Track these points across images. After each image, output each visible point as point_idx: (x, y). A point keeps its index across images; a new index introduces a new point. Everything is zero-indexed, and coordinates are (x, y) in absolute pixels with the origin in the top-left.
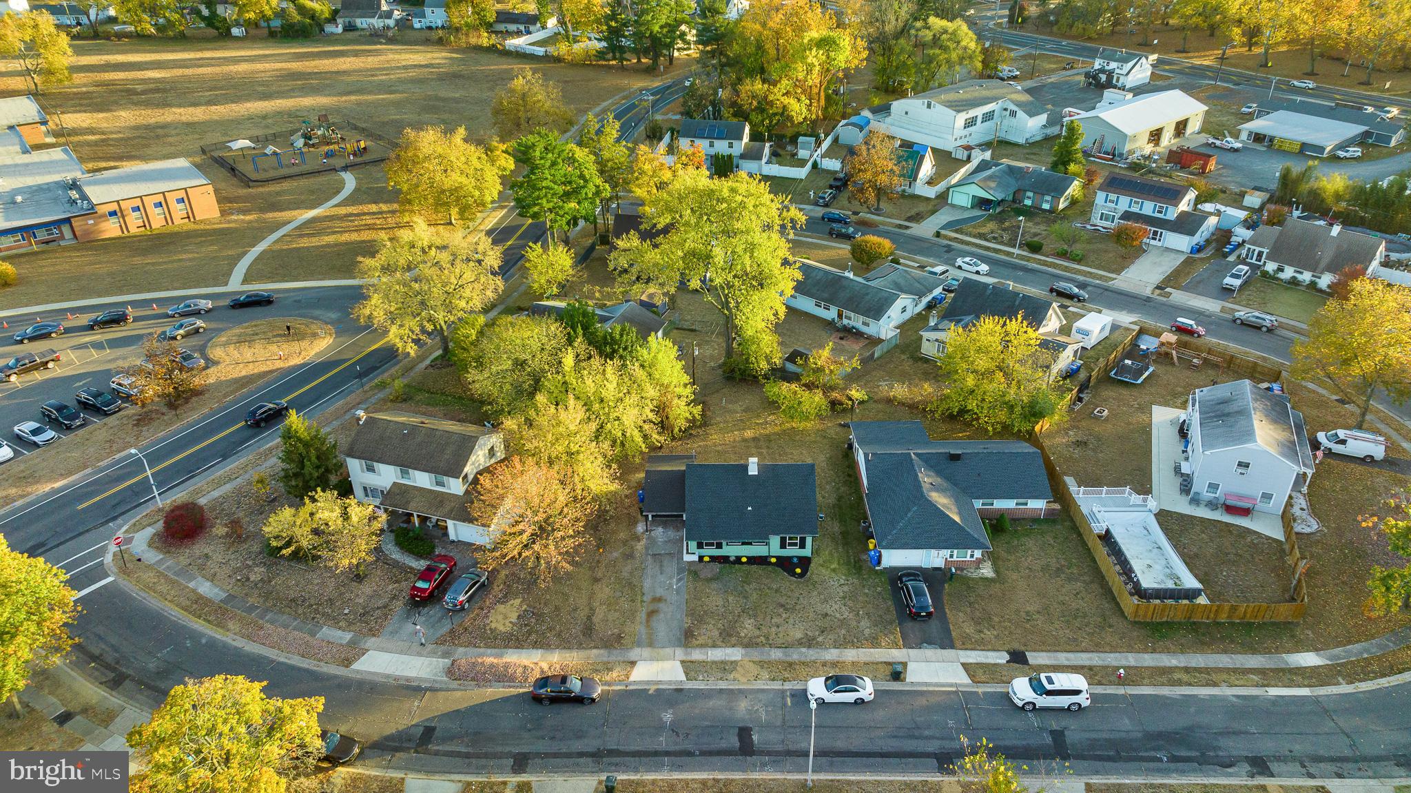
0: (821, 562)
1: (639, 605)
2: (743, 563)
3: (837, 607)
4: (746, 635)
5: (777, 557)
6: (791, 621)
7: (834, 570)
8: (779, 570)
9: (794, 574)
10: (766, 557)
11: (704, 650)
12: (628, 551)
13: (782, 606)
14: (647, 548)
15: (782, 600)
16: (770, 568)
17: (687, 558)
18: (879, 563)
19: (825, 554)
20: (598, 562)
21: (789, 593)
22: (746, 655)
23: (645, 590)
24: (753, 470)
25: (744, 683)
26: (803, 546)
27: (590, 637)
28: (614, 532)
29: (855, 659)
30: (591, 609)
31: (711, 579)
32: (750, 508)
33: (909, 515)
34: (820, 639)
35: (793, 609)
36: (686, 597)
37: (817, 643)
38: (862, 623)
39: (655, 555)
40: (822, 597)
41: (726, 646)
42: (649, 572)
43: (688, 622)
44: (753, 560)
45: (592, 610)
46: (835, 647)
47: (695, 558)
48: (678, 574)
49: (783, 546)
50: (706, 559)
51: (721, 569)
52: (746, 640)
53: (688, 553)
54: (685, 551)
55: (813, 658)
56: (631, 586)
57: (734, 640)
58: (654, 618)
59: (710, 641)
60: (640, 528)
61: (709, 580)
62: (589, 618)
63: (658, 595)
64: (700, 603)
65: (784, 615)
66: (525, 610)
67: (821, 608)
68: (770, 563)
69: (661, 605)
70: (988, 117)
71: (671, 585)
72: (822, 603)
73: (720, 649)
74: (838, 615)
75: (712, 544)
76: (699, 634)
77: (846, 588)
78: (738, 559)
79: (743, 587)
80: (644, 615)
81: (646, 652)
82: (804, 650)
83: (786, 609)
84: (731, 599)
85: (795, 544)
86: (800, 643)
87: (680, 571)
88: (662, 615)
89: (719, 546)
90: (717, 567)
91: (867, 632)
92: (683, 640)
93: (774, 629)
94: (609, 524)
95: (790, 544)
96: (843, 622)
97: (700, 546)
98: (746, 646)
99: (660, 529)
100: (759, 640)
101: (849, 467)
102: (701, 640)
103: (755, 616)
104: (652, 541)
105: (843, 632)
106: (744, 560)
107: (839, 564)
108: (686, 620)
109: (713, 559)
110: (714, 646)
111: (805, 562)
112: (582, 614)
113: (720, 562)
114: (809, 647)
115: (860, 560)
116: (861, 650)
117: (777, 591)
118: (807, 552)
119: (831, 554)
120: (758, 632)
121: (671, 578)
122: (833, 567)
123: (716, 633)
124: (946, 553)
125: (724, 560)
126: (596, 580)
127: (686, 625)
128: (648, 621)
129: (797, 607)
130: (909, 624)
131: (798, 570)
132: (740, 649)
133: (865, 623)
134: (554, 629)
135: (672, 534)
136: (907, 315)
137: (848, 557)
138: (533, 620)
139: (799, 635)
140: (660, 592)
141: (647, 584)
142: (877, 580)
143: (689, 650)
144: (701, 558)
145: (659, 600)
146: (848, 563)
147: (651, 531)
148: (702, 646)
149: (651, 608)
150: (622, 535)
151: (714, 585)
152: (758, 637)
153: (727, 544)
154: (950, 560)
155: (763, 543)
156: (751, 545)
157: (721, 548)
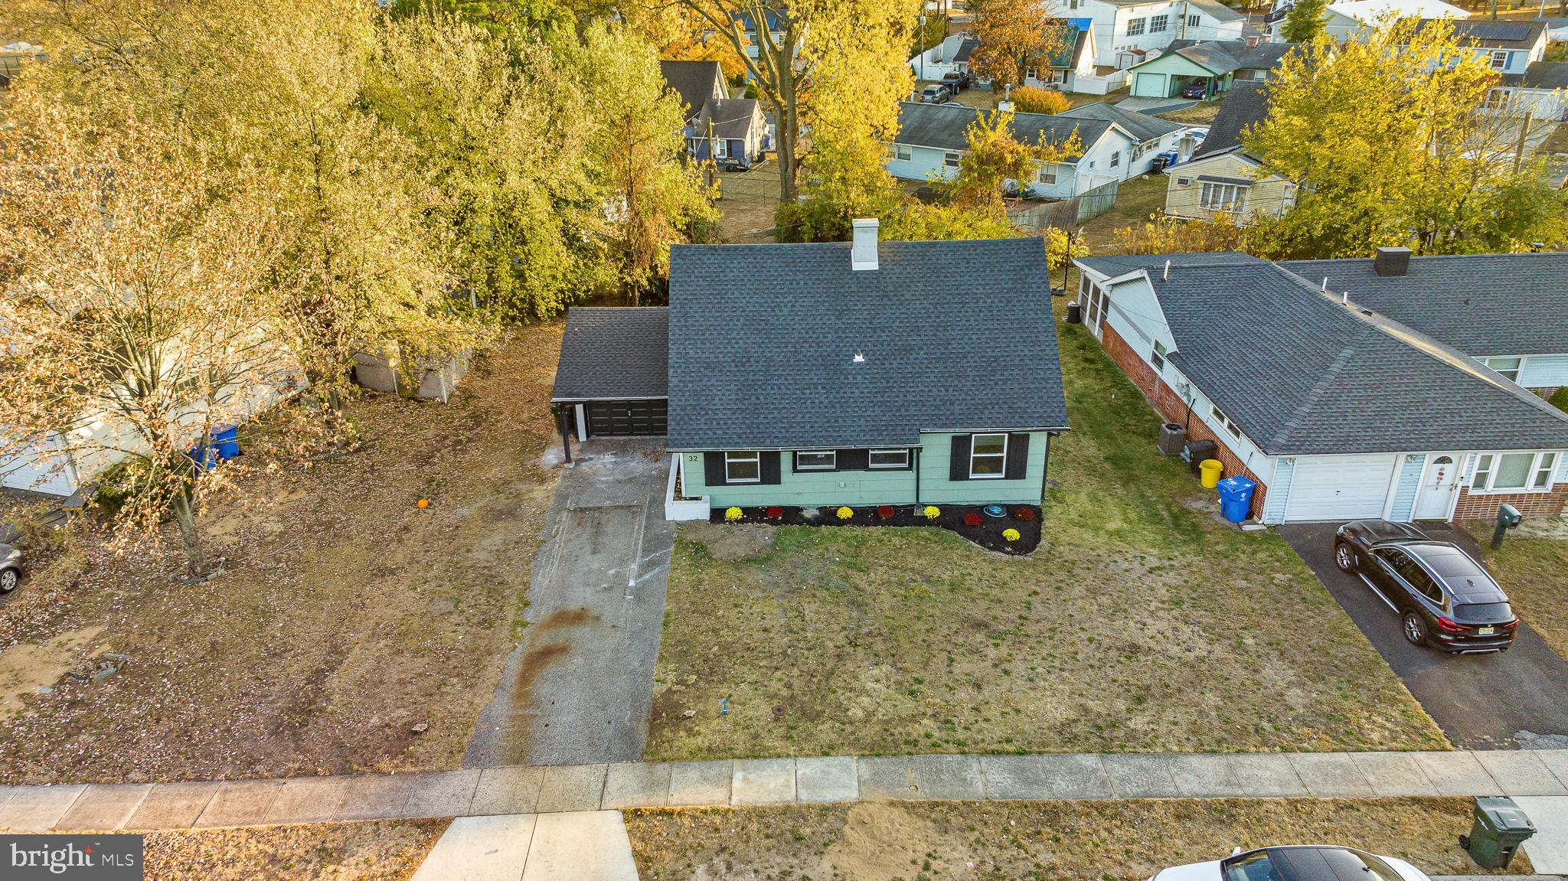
0: (1074, 516)
1: (505, 633)
2: (842, 523)
3: (1162, 625)
4: (869, 715)
5: (943, 508)
6: (1019, 667)
7: (1119, 533)
8: (953, 534)
9: (1000, 544)
10: (909, 509)
11: (717, 768)
12: (502, 502)
13: (979, 625)
14: (561, 497)
15: (978, 612)
16: (924, 532)
17: (677, 511)
18: (1250, 515)
19: (1080, 501)
20: (406, 529)
21: (995, 592)
22: (876, 780)
23: (535, 594)
24: (865, 258)
26: (1017, 471)
27: (296, 736)
28: (477, 466)
29: (1295, 791)
30: (335, 650)
31: (749, 561)
32: (859, 358)
33: (1336, 368)
34: (1138, 723)
35: (1019, 637)
36: (666, 607)
37: (1132, 736)
38: (1268, 672)
39: (583, 510)
40: (1105, 600)
41: (801, 753)
42: (558, 548)
43: (664, 678)
44: (866, 516)
45: (337, 652)
46: (1201, 750)
47: (701, 511)
48: (646, 551)
49: (958, 472)
50: (734, 513)
51: (778, 535)
52: (870, 732)
53: (678, 495)
54: (670, 493)
55: (1132, 790)
56: (493, 584)
57: (825, 731)
58: (552, 668)
59: (741, 740)
60: (552, 456)
61: (739, 563)
62: (318, 677)
63: (573, 606)
64: (711, 622)
65: (992, 653)
66: (103, 658)
67: (1102, 628)
68: (924, 521)
69: (579, 633)
70: (1160, 23)
71: (620, 580)
72: (1111, 618)
73: (775, 764)
74: (1174, 650)
75: (747, 471)
76: (704, 715)
77: (1172, 578)
78: (828, 516)
79: (846, 578)
80: (514, 664)
81: (496, 782)
82: (1090, 761)
83: (998, 636)
84: (810, 609)
85: (994, 465)
86: (1068, 737)
87: (653, 543)
88: (579, 661)
89: (771, 476)
90: (765, 533)
91: (1296, 697)
92: (643, 736)
93: (963, 694)
94: (464, 451)
95: (983, 465)
96: (1198, 673)
97: (715, 473)
98: (873, 750)
99: (608, 458)
100: (916, 730)
101: (1083, 347)
102: (707, 735)
103: (895, 657)
104: (583, 483)
105: (1212, 699)
106: (845, 513)
107: (1126, 520)
108: (657, 670)
109: (752, 514)
110: (756, 753)
111: (1028, 518)
112: (295, 669)
113: (774, 522)
114: (1106, 750)
115: (1185, 512)
116: (1298, 756)
117: (953, 587)
118: (1027, 490)
119: (1094, 498)
120: (907, 706)
121: (623, 562)
122: (1112, 526)
123: (764, 710)
124: (1465, 465)
125: (789, 515)
126: (382, 572)
127: (658, 689)
128: (525, 679)
129: (1031, 629)
130: (1436, 673)
131: (1012, 534)
132: (852, 762)
133: (1275, 673)
134: (174, 713)
135: (638, 465)
136: (1120, 174)
137: (1150, 505)
138: (111, 689)
139: (1058, 711)
140: (580, 597)
141: (544, 579)
142: (1261, 556)
143: (661, 769)
144: (718, 514)
145: (579, 617)
146: (1155, 518)
147: (579, 461)
148: (711, 754)
149: (545, 640)
150: (495, 473)
151: (756, 575)
152: (913, 719)
153: (795, 470)
154: (1472, 492)
155: (899, 458)
156: (866, 468)
157: (777, 481)
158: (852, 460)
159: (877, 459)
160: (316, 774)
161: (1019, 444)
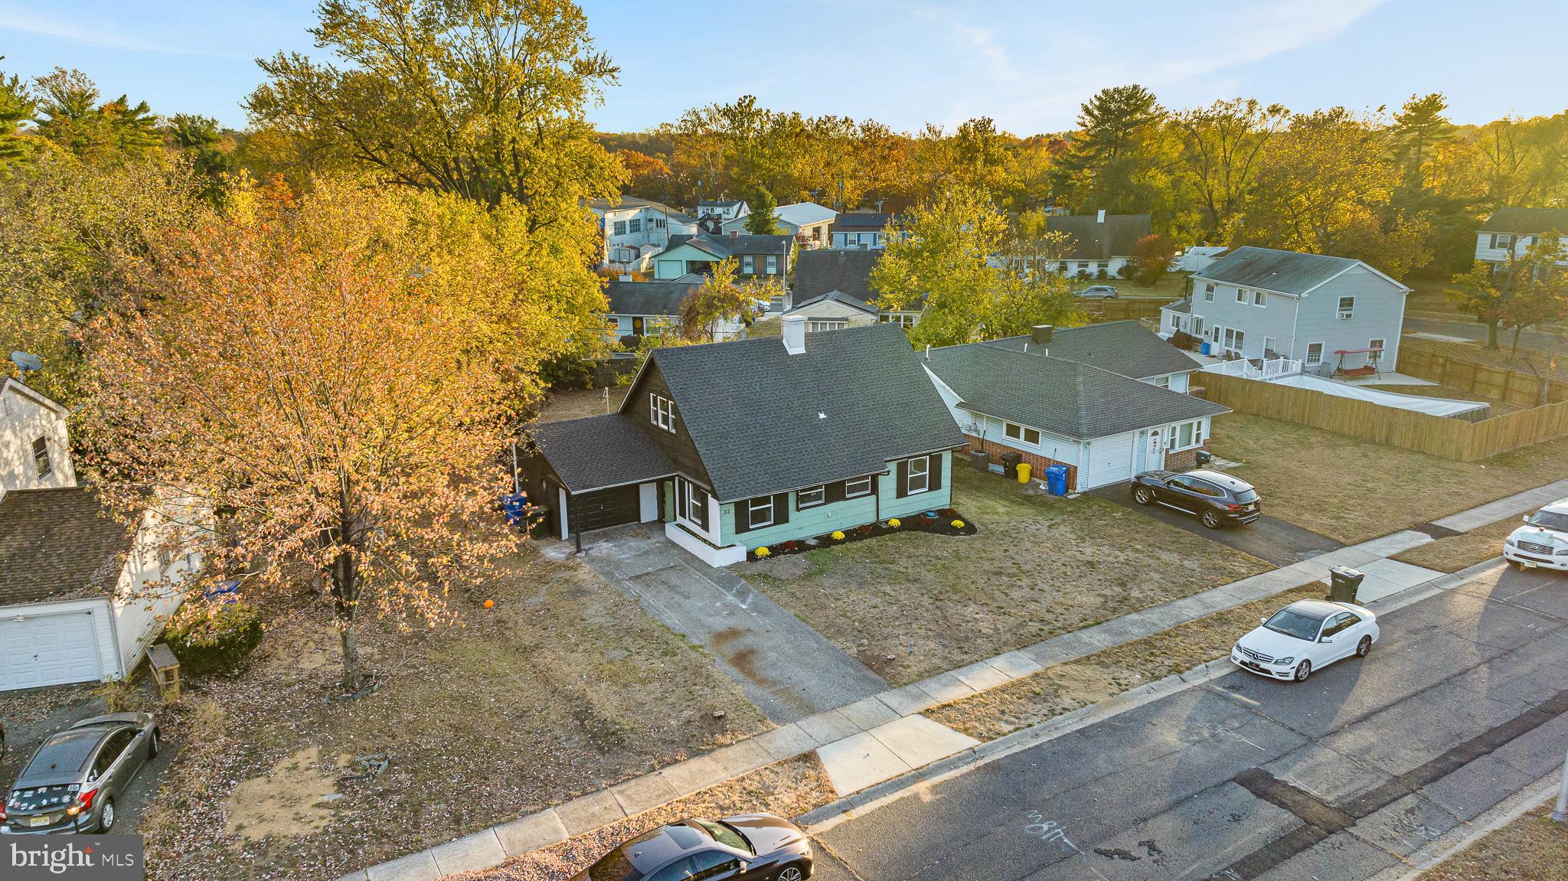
0: (975, 510)
1: (693, 654)
2: (843, 542)
3: (1089, 550)
4: (994, 630)
6: (1044, 587)
7: (1009, 513)
8: (924, 533)
9: (957, 531)
10: (876, 525)
11: (945, 680)
12: (564, 588)
13: (997, 573)
14: (605, 574)
15: (986, 567)
16: (903, 535)
17: (718, 560)
20: (500, 622)
21: (983, 555)
22: (1041, 657)
23: (679, 629)
24: (795, 345)
25: (1108, 705)
26: (935, 485)
30: (571, 698)
31: (810, 575)
32: (822, 416)
34: (1135, 595)
35: (1026, 573)
36: (788, 612)
37: (1140, 601)
38: (1163, 558)
39: (636, 577)
40: (1046, 545)
41: (982, 658)
42: (652, 602)
43: (844, 647)
44: (855, 534)
46: (1178, 598)
47: (739, 555)
48: (725, 588)
49: (901, 493)
50: (763, 551)
51: (809, 557)
53: (715, 547)
55: (1170, 623)
56: (634, 633)
58: (759, 664)
59: (939, 663)
60: (553, 553)
61: (807, 578)
62: (582, 716)
63: (719, 629)
64: (831, 612)
65: (1021, 584)
66: (352, 765)
68: (892, 530)
69: (748, 641)
70: (635, 225)
71: (731, 607)
72: (1059, 552)
73: (976, 667)
74: (1109, 559)
75: (763, 516)
76: (899, 657)
77: (1064, 528)
78: (826, 541)
79: (885, 569)
80: (727, 668)
81: (814, 726)
82: (1135, 617)
84: (886, 590)
85: (921, 482)
86: (1111, 610)
87: (727, 581)
88: (772, 654)
89: (782, 514)
90: (796, 559)
91: (1189, 565)
92: (876, 676)
93: (1032, 607)
95: (914, 484)
96: (1133, 566)
97: (742, 521)
98: (1020, 645)
99: (607, 545)
100: (1031, 630)
102: (916, 665)
103: (971, 601)
104: (606, 562)
105: (1154, 576)
106: (839, 536)
107: (1004, 506)
108: (836, 645)
109: (776, 550)
110: (959, 665)
113: (793, 552)
114: (1136, 610)
117: (957, 559)
118: (943, 498)
120: (1010, 619)
121: (717, 597)
122: (1001, 511)
123: (931, 645)
124: (1165, 434)
125: (796, 547)
127: (849, 652)
128: (750, 674)
129: (1026, 568)
130: (1235, 537)
131: (958, 524)
132: (1017, 653)
133: (1167, 557)
134: (491, 770)
137: (1008, 499)
140: (716, 623)
141: (671, 620)
143: (911, 689)
144: (752, 556)
145: (734, 633)
146: (1018, 503)
147: (586, 550)
148: (930, 673)
149: (728, 651)
150: (520, 573)
151: (826, 581)
152: (1022, 625)
153: (798, 510)
154: (1171, 452)
155: (864, 487)
156: (844, 499)
157: (786, 521)
158: (835, 493)
159: (852, 489)
160: (676, 761)
161: (936, 461)
